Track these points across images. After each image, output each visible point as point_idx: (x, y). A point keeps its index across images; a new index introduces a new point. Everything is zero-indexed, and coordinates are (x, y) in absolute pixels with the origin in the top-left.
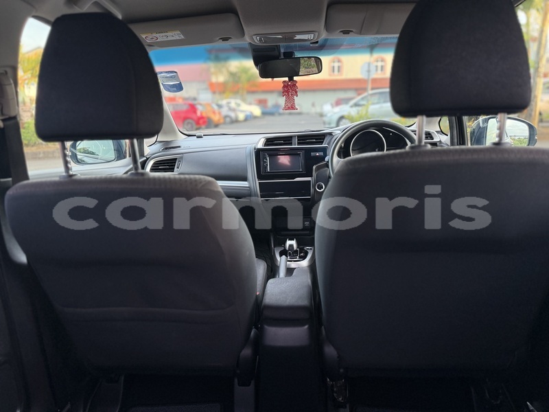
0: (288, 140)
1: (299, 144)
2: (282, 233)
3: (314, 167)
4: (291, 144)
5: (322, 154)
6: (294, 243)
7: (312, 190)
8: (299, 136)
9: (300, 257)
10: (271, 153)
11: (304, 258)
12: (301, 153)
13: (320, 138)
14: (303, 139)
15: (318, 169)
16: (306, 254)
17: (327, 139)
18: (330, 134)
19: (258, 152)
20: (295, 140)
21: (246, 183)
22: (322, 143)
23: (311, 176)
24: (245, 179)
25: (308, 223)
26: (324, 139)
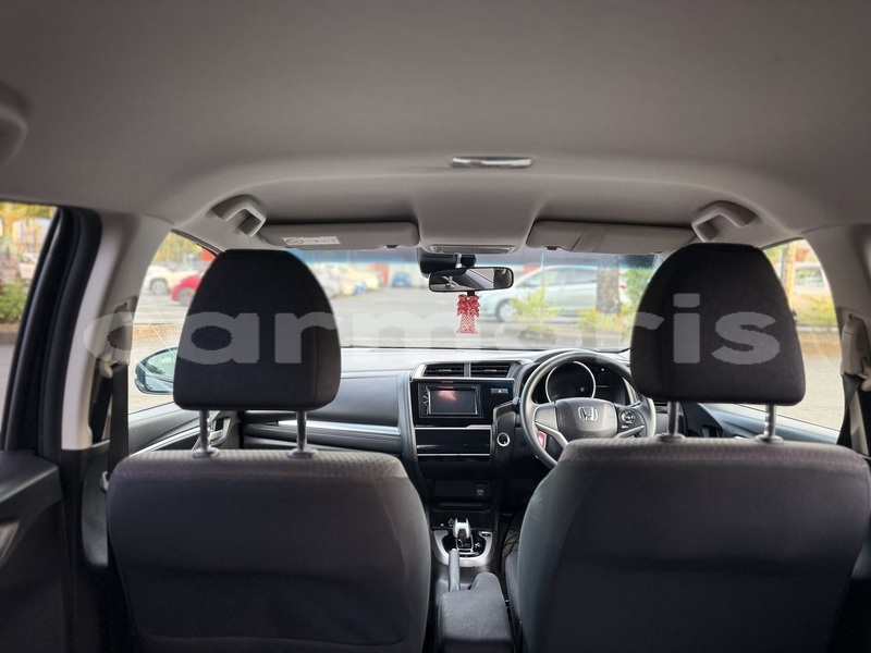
0: (457, 368)
1: (473, 374)
2: (442, 504)
3: (495, 410)
4: (462, 374)
5: (506, 391)
6: (465, 526)
7: (492, 443)
8: (473, 364)
9: (475, 550)
10: (432, 385)
11: (480, 551)
12: (477, 388)
13: (502, 367)
14: (479, 368)
15: (500, 412)
16: (483, 543)
17: (513, 370)
18: (518, 363)
19: (415, 384)
20: (468, 370)
21: (396, 429)
22: (505, 375)
23: (491, 423)
24: (394, 423)
25: (482, 491)
26: (508, 369)
